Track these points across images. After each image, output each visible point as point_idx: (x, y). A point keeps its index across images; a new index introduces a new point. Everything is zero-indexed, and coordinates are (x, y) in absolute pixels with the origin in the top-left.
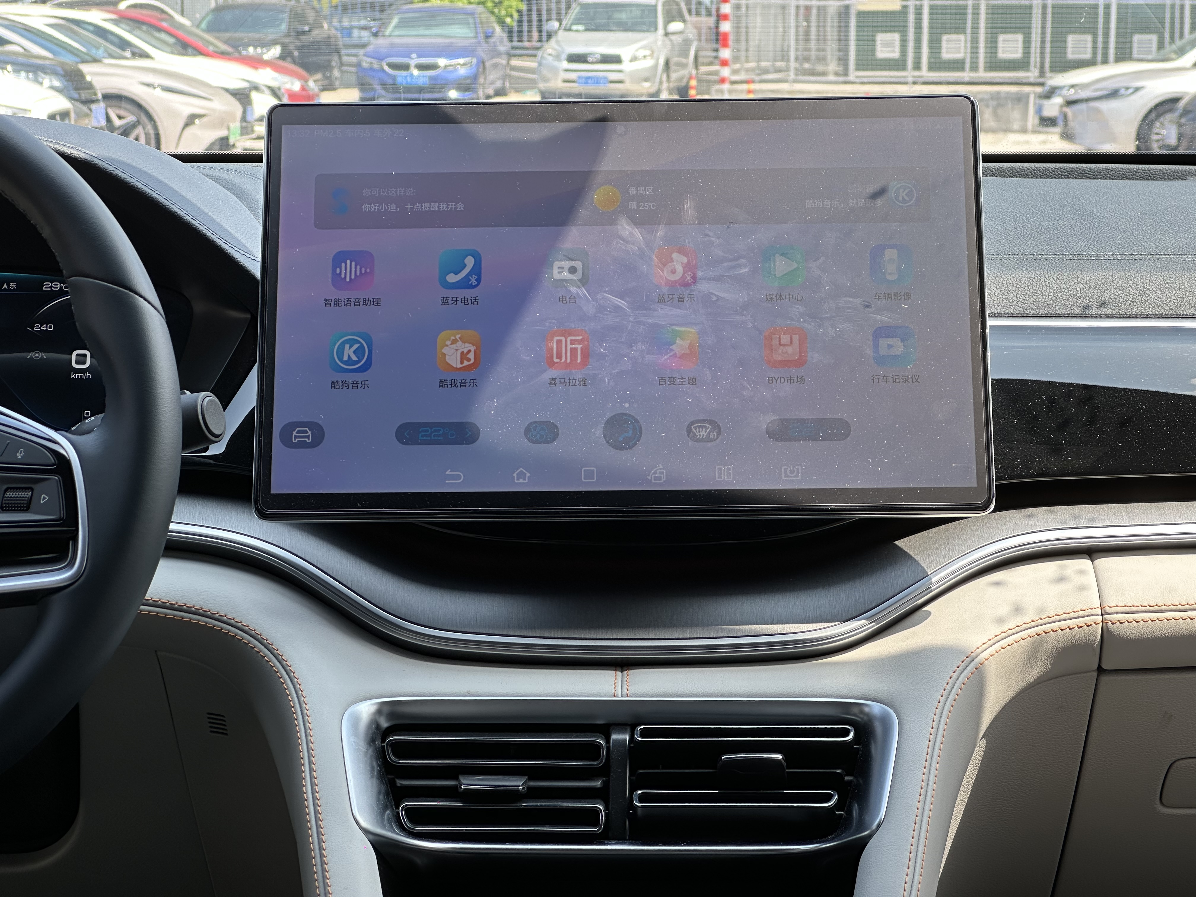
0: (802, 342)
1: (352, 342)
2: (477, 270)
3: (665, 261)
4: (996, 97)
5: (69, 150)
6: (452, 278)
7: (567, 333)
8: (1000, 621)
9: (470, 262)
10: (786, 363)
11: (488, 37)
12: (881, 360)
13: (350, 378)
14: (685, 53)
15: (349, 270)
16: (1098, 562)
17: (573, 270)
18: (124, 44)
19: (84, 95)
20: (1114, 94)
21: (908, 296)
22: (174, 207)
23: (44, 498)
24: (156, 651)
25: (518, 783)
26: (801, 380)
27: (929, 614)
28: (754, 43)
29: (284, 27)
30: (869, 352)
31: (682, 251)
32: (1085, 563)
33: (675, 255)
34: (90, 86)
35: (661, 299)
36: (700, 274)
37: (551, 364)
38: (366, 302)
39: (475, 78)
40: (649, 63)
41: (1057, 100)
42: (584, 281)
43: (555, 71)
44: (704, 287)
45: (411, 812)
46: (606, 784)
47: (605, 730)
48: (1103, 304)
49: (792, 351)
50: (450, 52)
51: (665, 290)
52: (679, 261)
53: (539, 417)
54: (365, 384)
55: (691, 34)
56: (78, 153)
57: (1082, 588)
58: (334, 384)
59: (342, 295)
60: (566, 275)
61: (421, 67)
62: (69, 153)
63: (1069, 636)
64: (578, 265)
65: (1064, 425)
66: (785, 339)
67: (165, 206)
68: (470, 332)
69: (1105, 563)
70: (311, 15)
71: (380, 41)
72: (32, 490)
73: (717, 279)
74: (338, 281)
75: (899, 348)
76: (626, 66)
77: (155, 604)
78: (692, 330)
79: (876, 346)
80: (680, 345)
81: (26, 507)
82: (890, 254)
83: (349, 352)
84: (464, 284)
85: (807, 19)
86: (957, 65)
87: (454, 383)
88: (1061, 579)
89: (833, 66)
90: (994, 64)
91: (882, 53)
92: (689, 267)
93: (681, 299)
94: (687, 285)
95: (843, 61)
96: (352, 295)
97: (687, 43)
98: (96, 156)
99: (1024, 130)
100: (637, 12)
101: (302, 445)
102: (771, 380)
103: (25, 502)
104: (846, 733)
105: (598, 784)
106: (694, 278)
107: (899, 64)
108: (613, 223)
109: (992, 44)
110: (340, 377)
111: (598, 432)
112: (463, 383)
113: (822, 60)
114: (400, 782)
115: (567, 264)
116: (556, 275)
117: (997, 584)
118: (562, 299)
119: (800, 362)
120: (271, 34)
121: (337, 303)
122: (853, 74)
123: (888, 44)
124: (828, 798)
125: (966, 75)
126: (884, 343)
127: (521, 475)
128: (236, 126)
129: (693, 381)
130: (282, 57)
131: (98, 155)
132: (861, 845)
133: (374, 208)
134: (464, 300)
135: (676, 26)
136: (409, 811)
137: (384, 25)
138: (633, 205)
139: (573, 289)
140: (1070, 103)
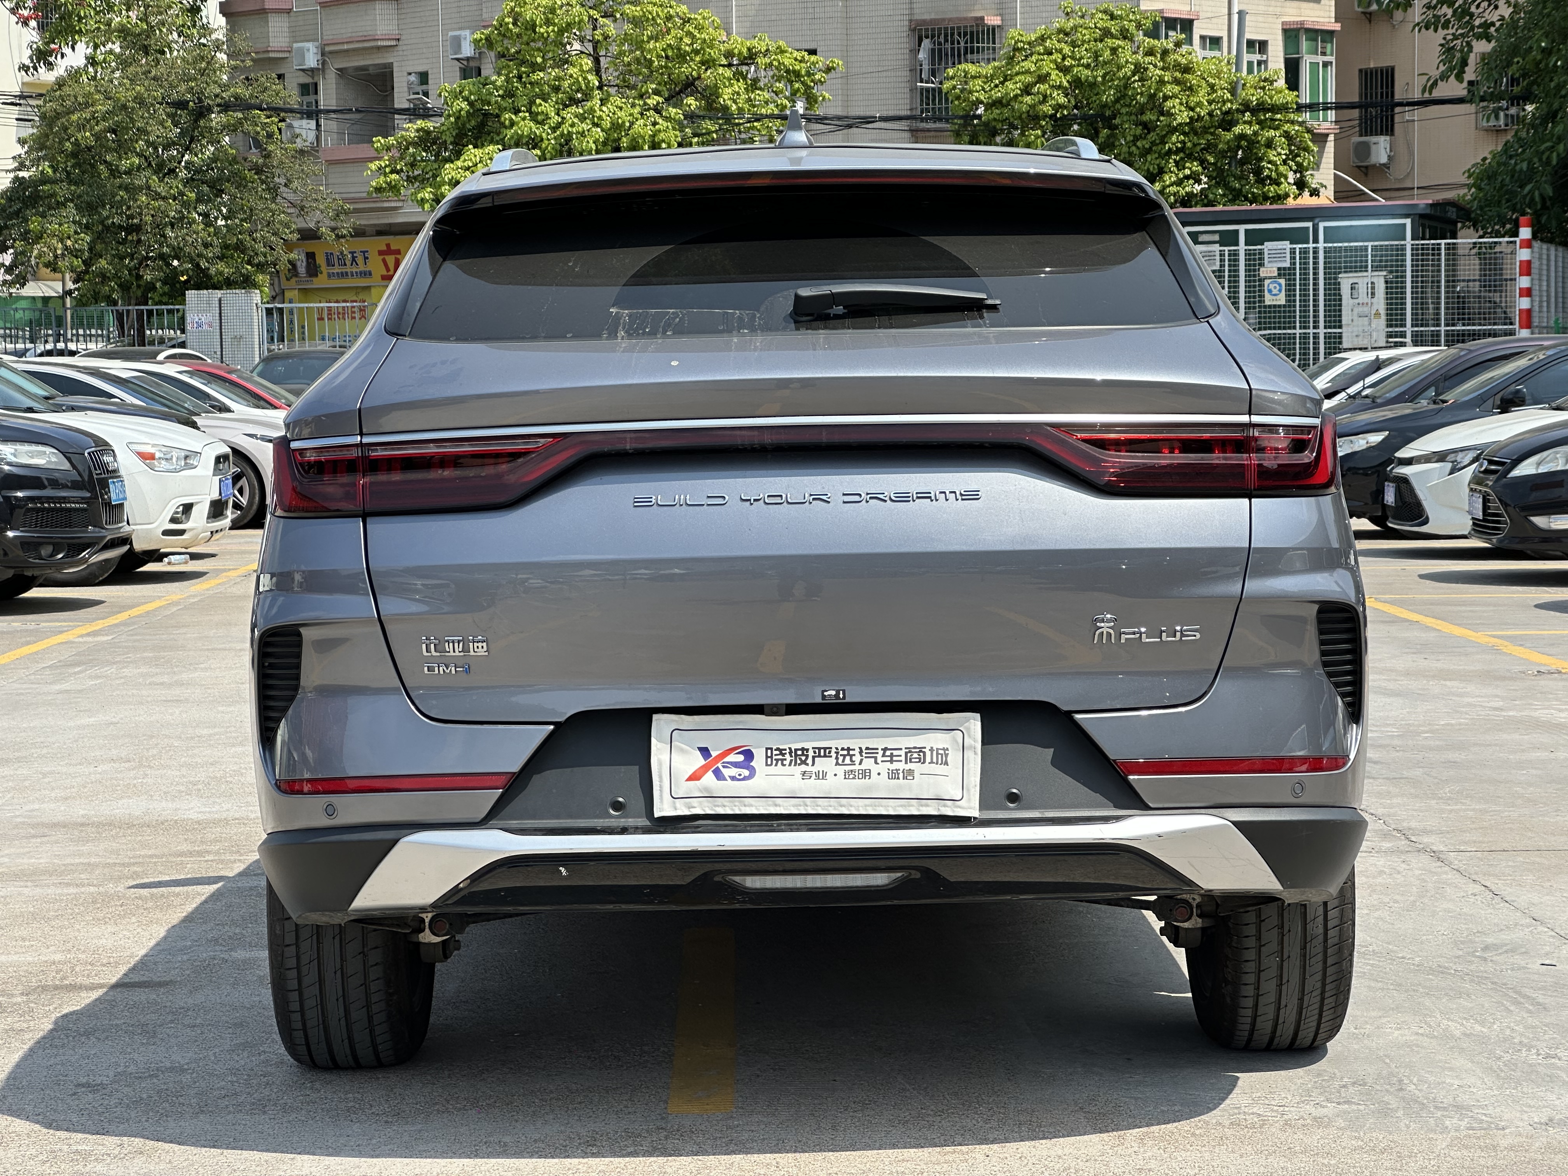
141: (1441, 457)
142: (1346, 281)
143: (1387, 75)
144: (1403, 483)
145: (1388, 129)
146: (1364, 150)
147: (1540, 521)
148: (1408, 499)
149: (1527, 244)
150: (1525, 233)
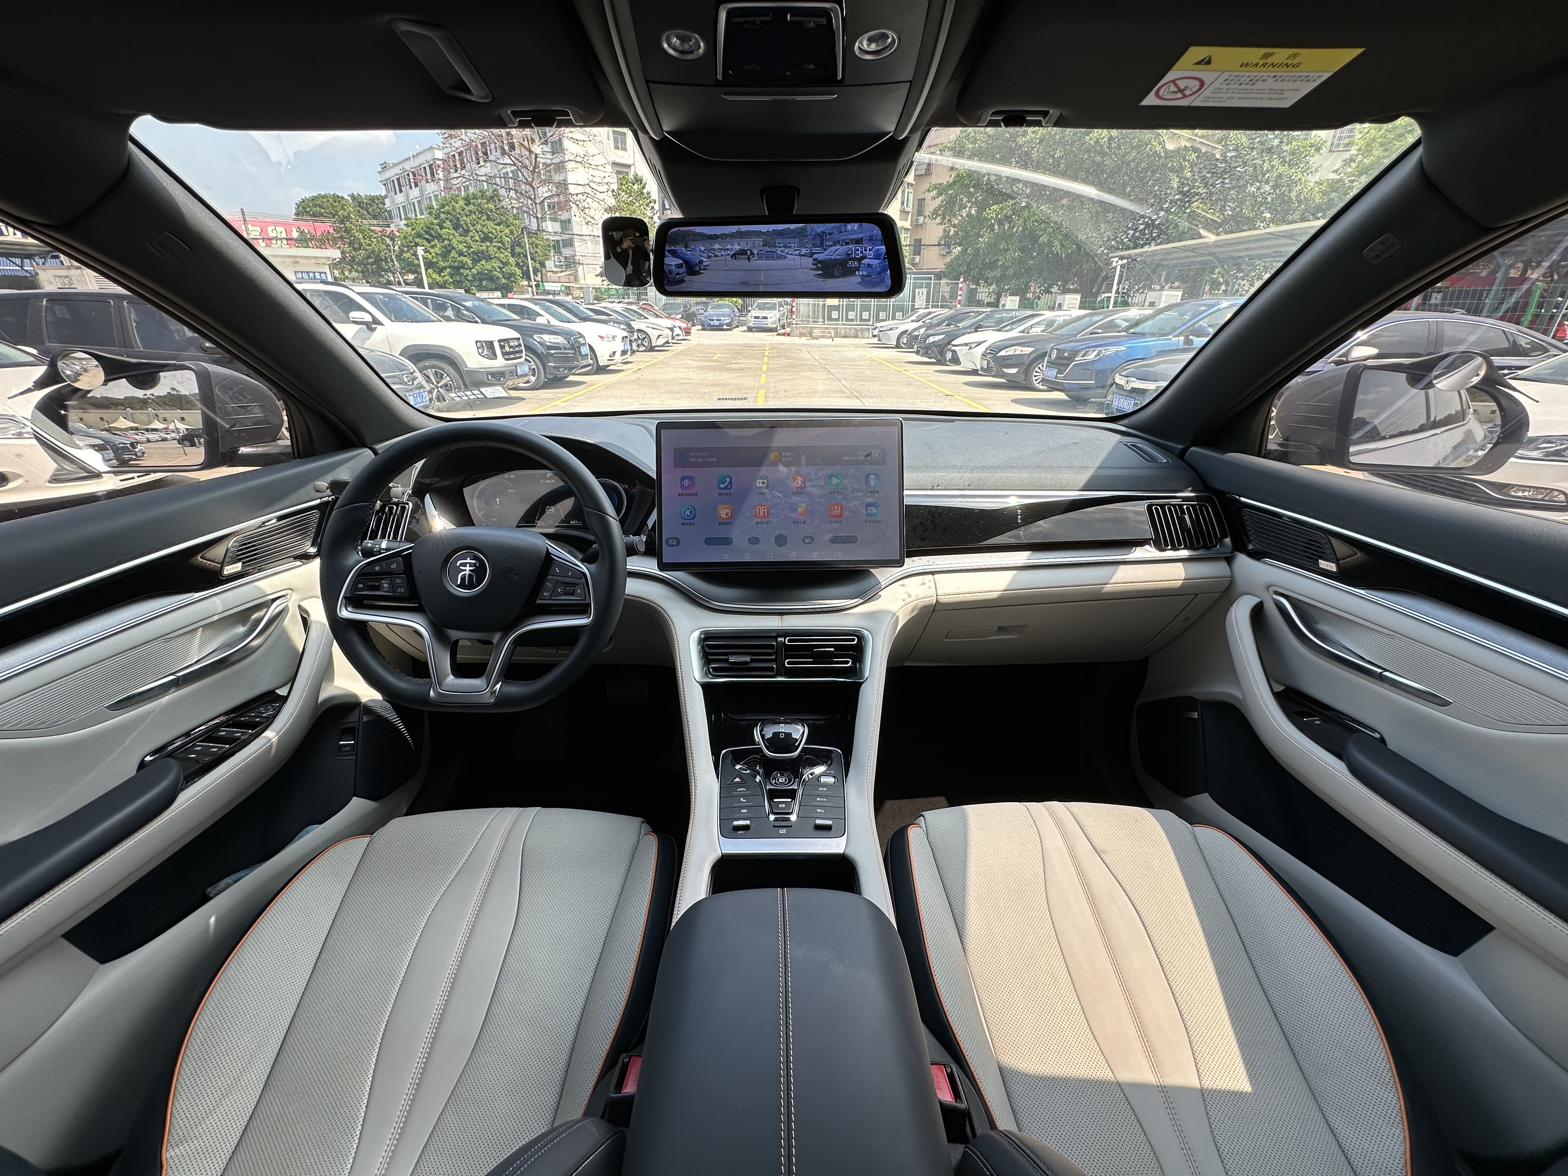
0: (842, 508)
1: (688, 509)
2: (730, 483)
3: (795, 479)
4: (862, 328)
6: (722, 486)
7: (762, 506)
8: (904, 600)
9: (728, 480)
10: (836, 516)
11: (733, 312)
12: (868, 515)
13: (688, 522)
14: (783, 316)
15: (686, 483)
16: (935, 576)
17: (763, 483)
18: (641, 315)
19: (632, 330)
20: (891, 329)
21: (878, 492)
23: (579, 591)
25: (748, 659)
26: (841, 522)
27: (881, 596)
28: (801, 314)
29: (682, 309)
30: (864, 512)
31: (801, 476)
32: (930, 577)
33: (798, 478)
34: (633, 328)
35: (793, 493)
36: (807, 484)
37: (756, 517)
38: (693, 494)
39: (730, 323)
40: (775, 319)
41: (877, 330)
42: (767, 487)
43: (751, 321)
44: (808, 489)
45: (714, 669)
46: (776, 657)
47: (776, 638)
48: (938, 486)
49: (838, 512)
50: (724, 316)
51: (795, 490)
52: (800, 479)
53: (753, 535)
54: (693, 524)
55: (785, 311)
57: (930, 588)
58: (683, 524)
59: (685, 492)
60: (761, 485)
61: (717, 320)
63: (926, 603)
64: (765, 481)
65: (925, 531)
66: (836, 508)
68: (729, 506)
69: (936, 576)
70: (688, 306)
71: (706, 313)
72: (575, 587)
73: (813, 486)
74: (683, 487)
75: (874, 510)
76: (769, 320)
77: (627, 595)
78: (804, 505)
79: (867, 510)
80: (800, 510)
81: (573, 594)
82: (872, 477)
83: (687, 512)
84: (726, 488)
85: (815, 307)
86: (852, 320)
87: (724, 524)
88: (923, 584)
89: (821, 320)
90: (861, 320)
91: (833, 317)
92: (804, 482)
93: (800, 493)
94: (802, 488)
95: (824, 318)
96: (688, 492)
97: (784, 313)
99: (868, 338)
100: (771, 305)
101: (673, 545)
102: (831, 522)
103: (573, 592)
104: (854, 640)
105: (774, 657)
106: (805, 485)
107: (838, 320)
108: (777, 466)
109: (861, 316)
110: (685, 521)
111: (773, 541)
112: (727, 524)
113: (818, 318)
114: (710, 657)
115: (761, 481)
116: (758, 485)
117: (903, 585)
118: (760, 494)
119: (841, 516)
120: (679, 311)
121: (683, 495)
122: (826, 322)
123: (835, 314)
124: (847, 662)
125: (855, 323)
126: (869, 509)
127: (747, 556)
128: (670, 338)
129: (804, 522)
130: (681, 318)
132: (861, 684)
133: (694, 460)
134: (726, 494)
135: (781, 309)
136: (712, 668)
137: (707, 308)
138: (784, 459)
139: (764, 490)
140: (880, 331)
141: (966, 345)
142: (917, 291)
143: (920, 240)
144: (954, 352)
145: (919, 254)
146: (913, 259)
147: (1005, 370)
148: (955, 357)
149: (962, 283)
150: (962, 280)
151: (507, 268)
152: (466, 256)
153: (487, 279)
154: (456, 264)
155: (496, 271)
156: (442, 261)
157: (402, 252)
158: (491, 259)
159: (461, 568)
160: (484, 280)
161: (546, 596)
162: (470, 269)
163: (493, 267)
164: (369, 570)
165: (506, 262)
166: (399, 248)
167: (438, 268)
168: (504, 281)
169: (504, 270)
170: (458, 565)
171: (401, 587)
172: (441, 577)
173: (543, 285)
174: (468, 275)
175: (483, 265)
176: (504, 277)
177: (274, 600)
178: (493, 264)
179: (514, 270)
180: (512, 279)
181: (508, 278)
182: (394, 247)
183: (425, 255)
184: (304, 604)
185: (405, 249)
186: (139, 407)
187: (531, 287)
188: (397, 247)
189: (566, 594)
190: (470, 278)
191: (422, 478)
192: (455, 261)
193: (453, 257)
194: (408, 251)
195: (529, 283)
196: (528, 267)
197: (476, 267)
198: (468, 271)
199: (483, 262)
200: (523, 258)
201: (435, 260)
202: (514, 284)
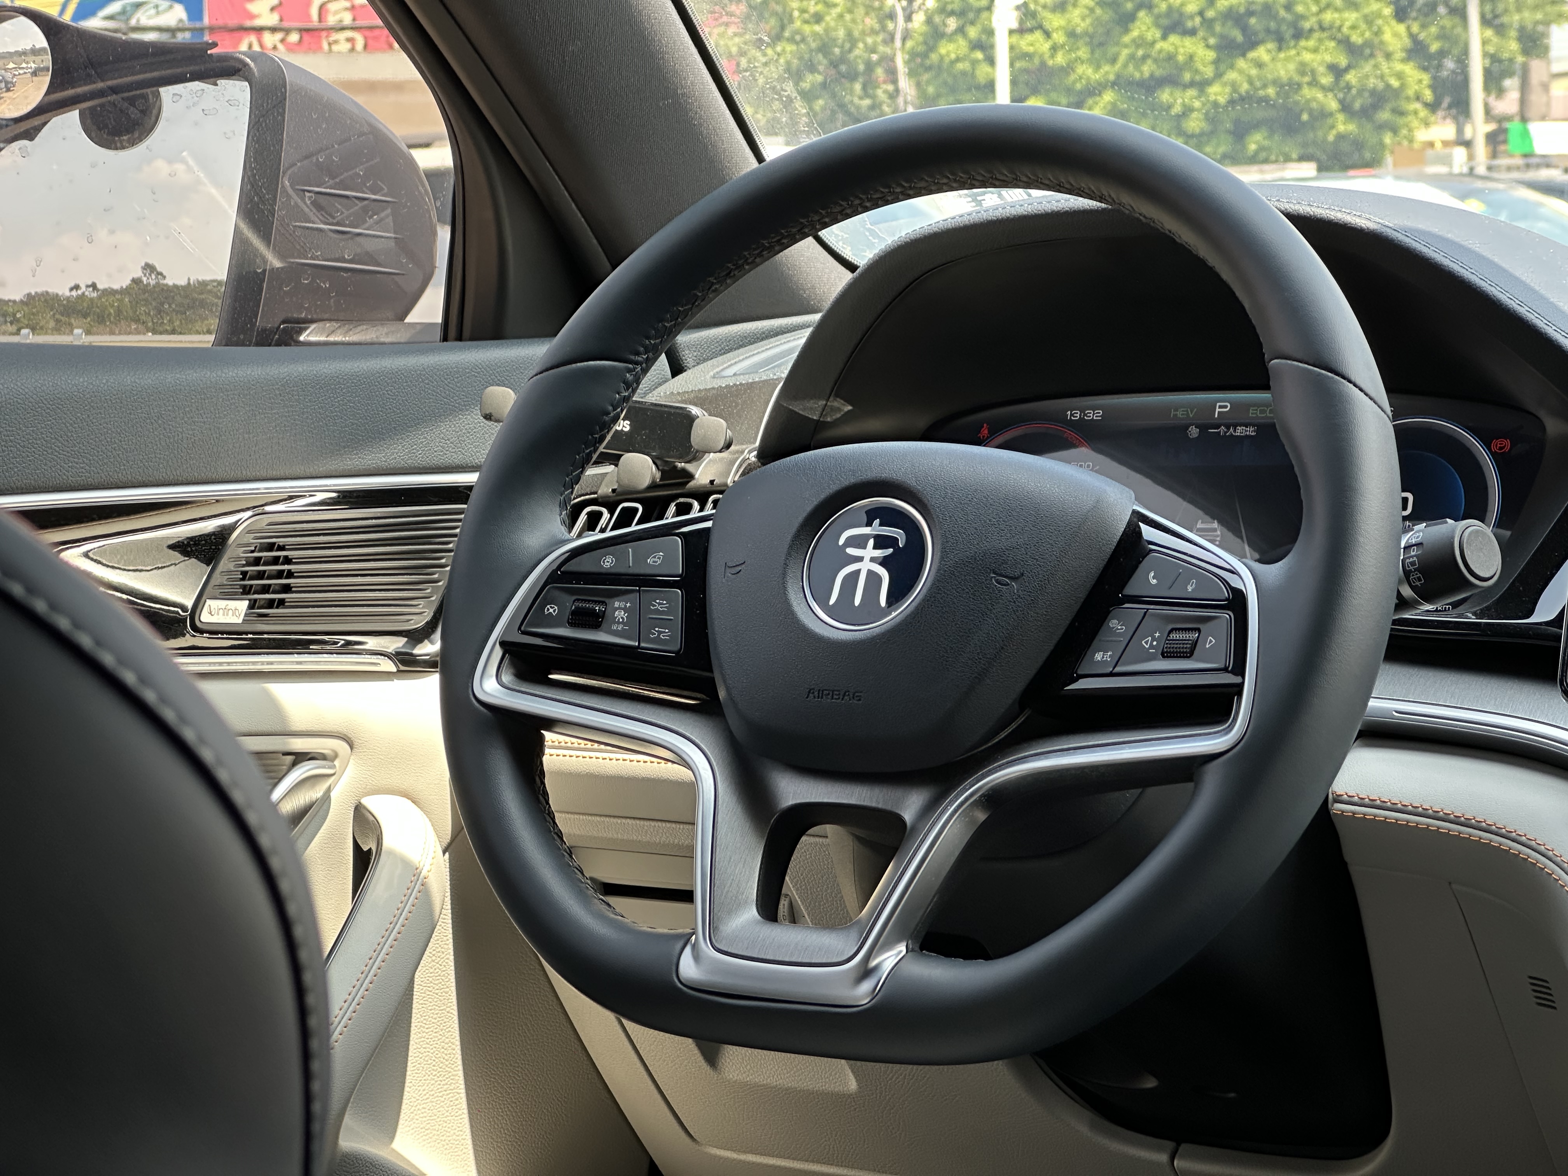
5: (1354, 218)
22: (1493, 289)
23: (1211, 641)
24: (1450, 883)
56: (1366, 222)
62: (1353, 222)
67: (1480, 288)
72: (1199, 630)
81: (1189, 652)
98: (1391, 225)
103: (1188, 646)
131: (1395, 225)
151: (1367, 68)
152: (1192, 32)
153: (1270, 125)
154: (1147, 69)
155: (1314, 83)
156: (1090, 61)
157: (935, 35)
158: (1299, 34)
159: (851, 551)
160: (1256, 126)
161: (1103, 663)
162: (1202, 85)
163: (1303, 68)
164: (584, 564)
165: (1368, 44)
166: (929, 21)
167: (1069, 91)
168: (1343, 126)
169: (1351, 77)
170: (841, 542)
171: (663, 623)
172: (784, 574)
173: (1526, 134)
174: (1187, 111)
175: (1260, 65)
176: (1345, 107)
177: (300, 757)
178: (1307, 57)
179: (1400, 76)
180: (1384, 115)
181: (1366, 114)
182: (908, 18)
183: (1026, 43)
184: (374, 804)
185: (952, 24)
186: (52, 324)
187: (1468, 144)
188: (919, 19)
189: (1166, 655)
190: (1195, 124)
191: (795, 398)
192: (1145, 58)
193: (1140, 42)
194: (961, 30)
195: (1460, 131)
196: (1463, 60)
197: (1232, 75)
198: (1191, 92)
199: (1262, 53)
200: (1447, 22)
201: (1060, 59)
202: (1388, 139)
